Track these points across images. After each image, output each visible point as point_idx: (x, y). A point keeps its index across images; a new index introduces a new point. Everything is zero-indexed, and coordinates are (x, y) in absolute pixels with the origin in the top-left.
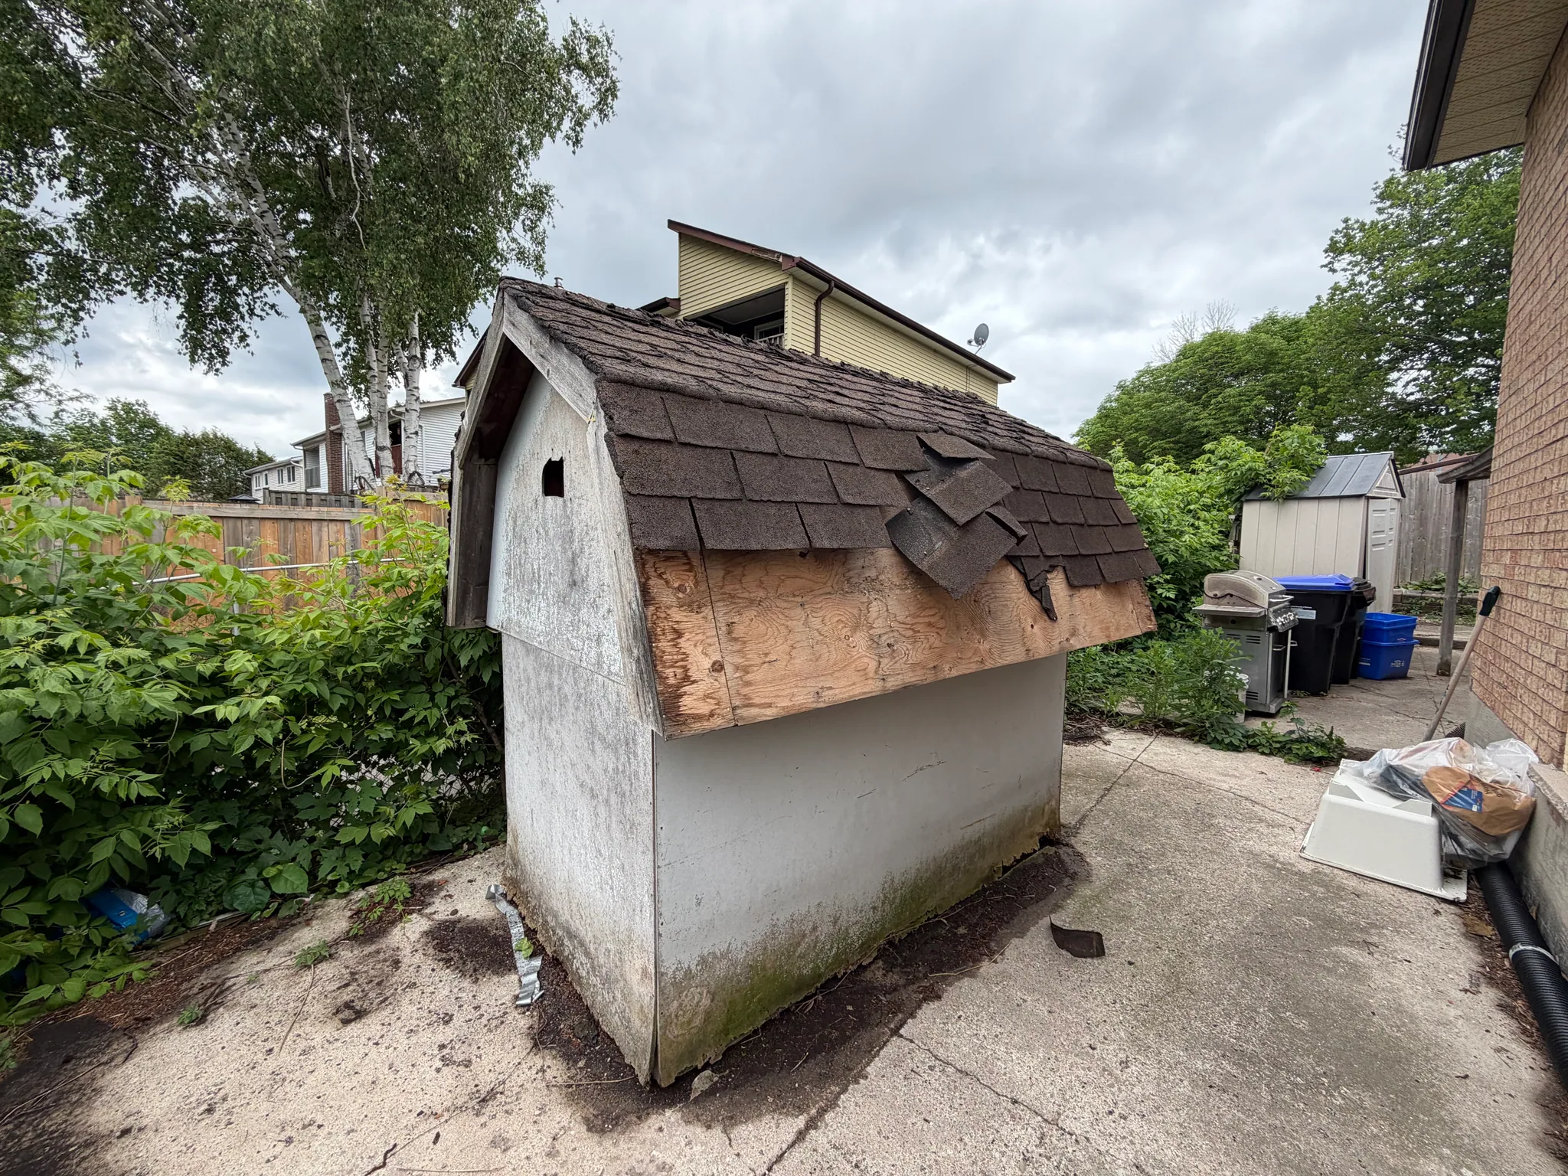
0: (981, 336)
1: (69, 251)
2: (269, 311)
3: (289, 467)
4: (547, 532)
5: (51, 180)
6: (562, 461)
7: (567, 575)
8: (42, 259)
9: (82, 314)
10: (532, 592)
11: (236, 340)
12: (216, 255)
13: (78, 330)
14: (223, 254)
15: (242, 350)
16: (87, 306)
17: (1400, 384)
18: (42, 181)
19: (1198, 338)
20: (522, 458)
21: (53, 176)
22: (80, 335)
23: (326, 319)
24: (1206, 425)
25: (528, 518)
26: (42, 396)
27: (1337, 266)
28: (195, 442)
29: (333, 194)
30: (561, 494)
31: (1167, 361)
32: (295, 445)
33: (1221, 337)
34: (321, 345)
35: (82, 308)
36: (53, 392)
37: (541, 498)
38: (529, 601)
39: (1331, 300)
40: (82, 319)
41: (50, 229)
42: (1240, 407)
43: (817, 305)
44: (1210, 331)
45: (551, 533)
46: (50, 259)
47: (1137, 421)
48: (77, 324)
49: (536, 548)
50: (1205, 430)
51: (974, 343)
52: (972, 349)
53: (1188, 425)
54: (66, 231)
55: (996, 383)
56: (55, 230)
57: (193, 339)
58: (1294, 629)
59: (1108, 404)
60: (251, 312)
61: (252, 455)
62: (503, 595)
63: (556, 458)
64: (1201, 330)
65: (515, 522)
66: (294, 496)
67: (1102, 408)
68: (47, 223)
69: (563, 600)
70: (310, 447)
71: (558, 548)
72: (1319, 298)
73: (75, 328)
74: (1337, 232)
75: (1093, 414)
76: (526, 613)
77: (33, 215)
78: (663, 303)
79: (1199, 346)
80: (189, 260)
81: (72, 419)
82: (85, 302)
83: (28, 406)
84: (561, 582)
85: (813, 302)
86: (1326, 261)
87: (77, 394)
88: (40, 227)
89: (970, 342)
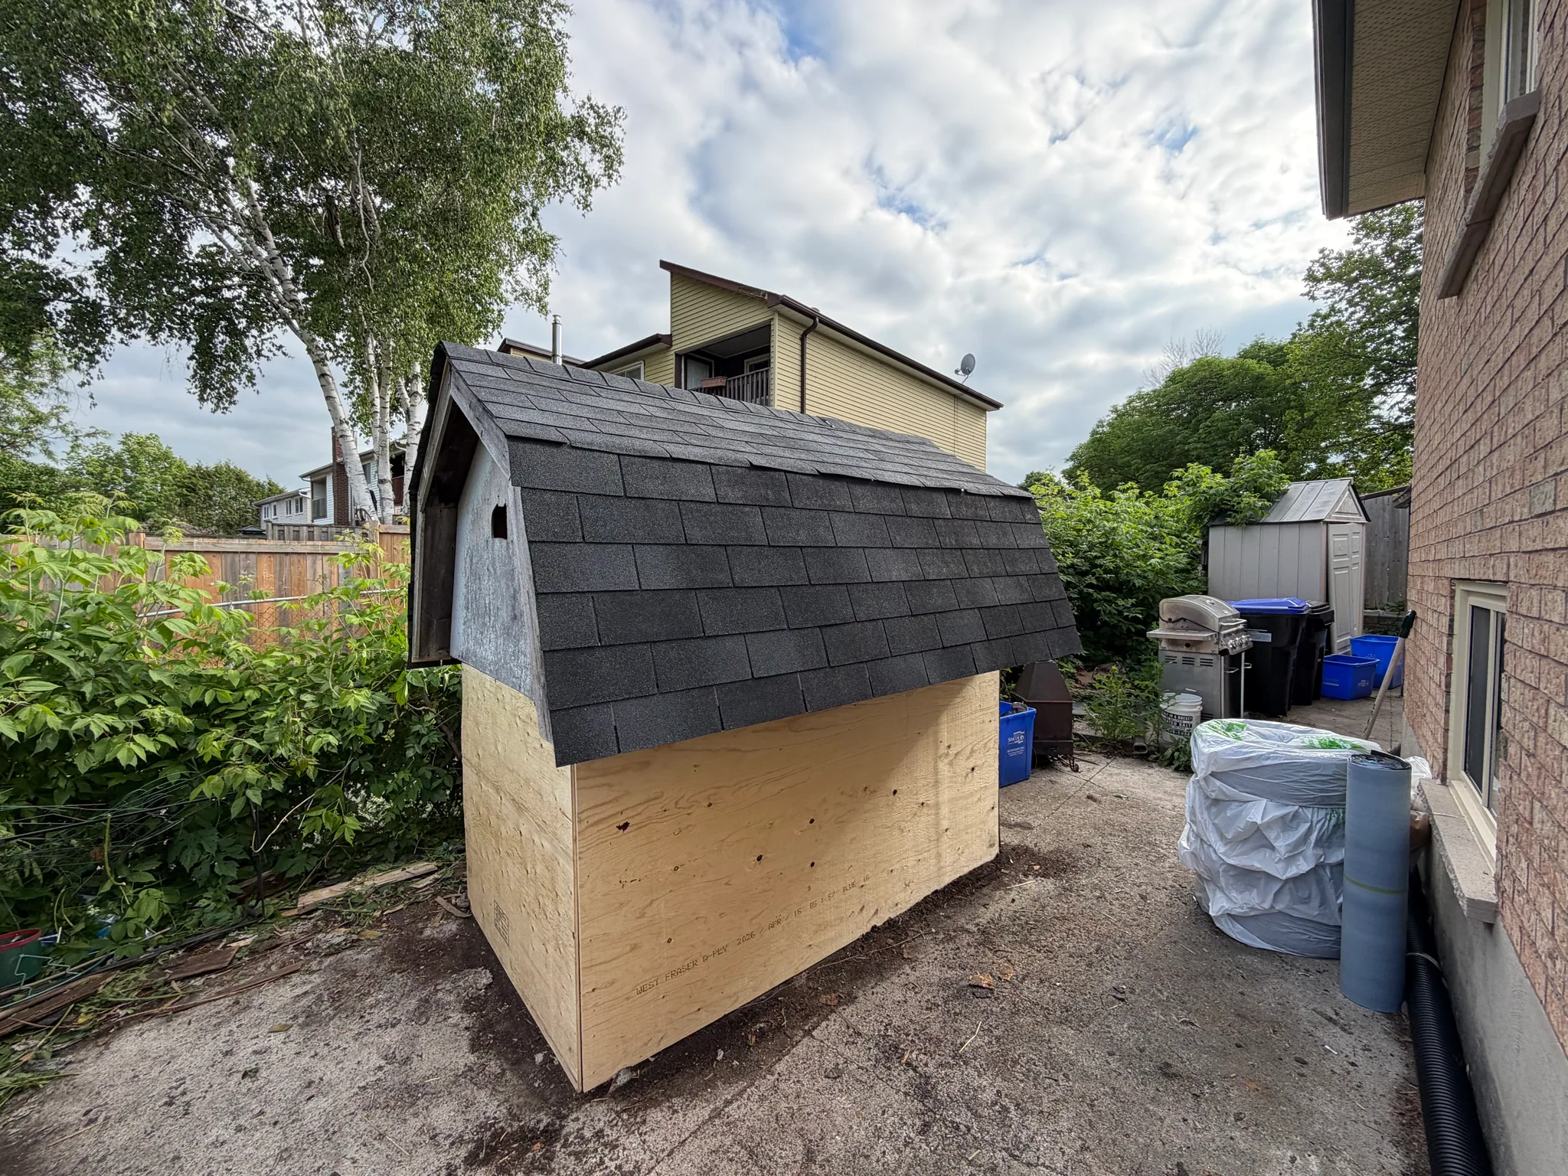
0: (967, 367)
1: (87, 298)
2: (276, 352)
3: (297, 499)
4: (495, 570)
5: (74, 231)
6: (505, 506)
7: (510, 608)
8: (62, 306)
9: (97, 357)
10: (484, 624)
11: (244, 380)
12: (227, 299)
13: (94, 372)
14: (235, 298)
15: (249, 389)
16: (103, 350)
17: (1386, 406)
18: (66, 232)
19: (1186, 364)
20: (476, 502)
21: (76, 227)
22: (95, 377)
23: (332, 358)
24: (1196, 449)
25: (481, 557)
26: (59, 433)
27: (1317, 294)
28: (206, 475)
29: (341, 240)
30: (505, 536)
31: (1158, 386)
32: (303, 477)
33: (1209, 363)
34: (324, 383)
35: (98, 352)
36: (70, 428)
37: (490, 539)
38: (482, 633)
39: (1312, 326)
40: (98, 362)
41: (71, 278)
42: (1228, 431)
43: (803, 339)
44: (1198, 356)
45: (498, 572)
46: (69, 306)
47: (1128, 444)
48: (92, 367)
49: (487, 584)
50: (1195, 453)
51: (961, 373)
52: (959, 379)
53: (1178, 448)
54: (86, 280)
55: (984, 411)
56: (75, 279)
57: (203, 379)
58: (1247, 652)
59: (1100, 430)
60: (259, 353)
61: (263, 487)
62: (463, 627)
63: (501, 505)
64: (1191, 356)
65: (471, 560)
66: (297, 529)
67: (1094, 433)
68: (69, 273)
69: (507, 632)
70: (317, 479)
71: (503, 585)
72: (1300, 324)
73: (91, 371)
74: (1313, 262)
75: (1086, 439)
76: (480, 643)
77: (54, 266)
78: (656, 339)
79: (1188, 371)
80: (202, 305)
81: (88, 453)
82: (101, 346)
83: (46, 442)
84: (505, 615)
85: (798, 337)
86: (1307, 290)
87: (93, 430)
88: (61, 277)
89: (957, 372)
